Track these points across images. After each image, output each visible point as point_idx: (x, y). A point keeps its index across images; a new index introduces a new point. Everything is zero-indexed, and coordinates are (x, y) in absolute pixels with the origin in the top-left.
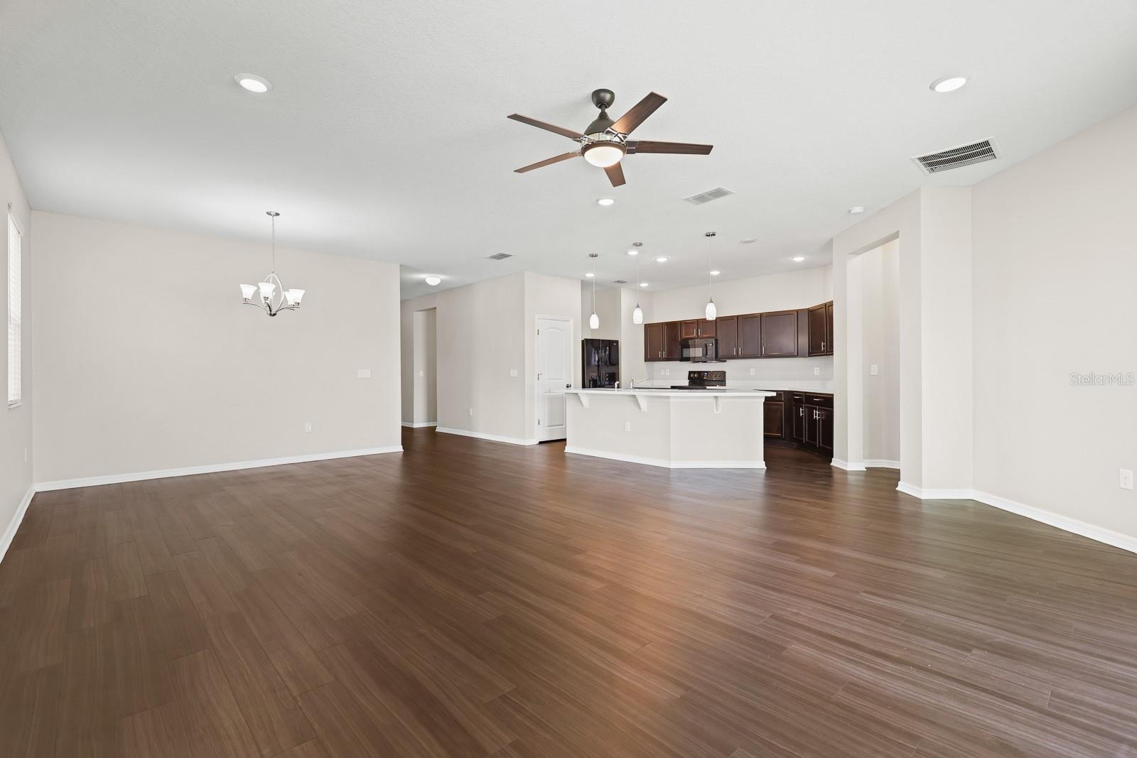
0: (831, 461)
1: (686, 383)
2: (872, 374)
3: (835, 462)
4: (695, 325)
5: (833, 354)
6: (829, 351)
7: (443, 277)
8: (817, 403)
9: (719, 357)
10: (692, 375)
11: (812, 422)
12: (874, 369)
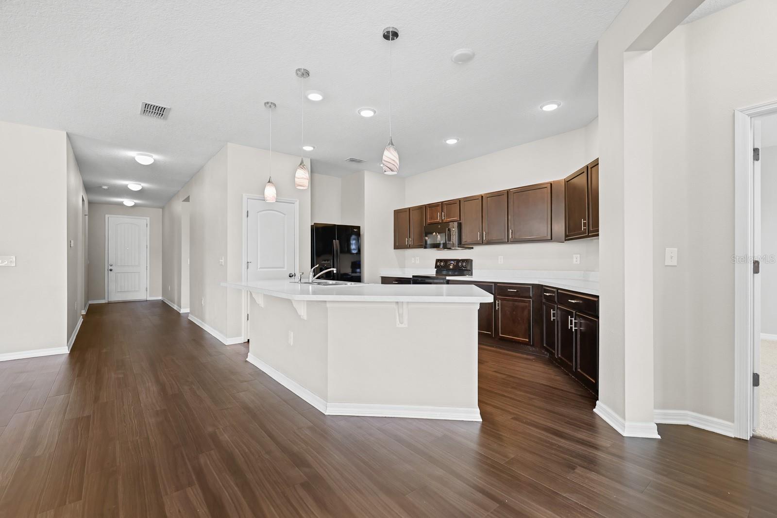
0: (594, 406)
1: (432, 272)
2: (666, 265)
3: (601, 409)
4: (439, 208)
5: (598, 235)
6: (593, 231)
7: (156, 157)
8: (573, 306)
9: (463, 243)
10: (438, 264)
11: (567, 333)
12: (671, 256)
